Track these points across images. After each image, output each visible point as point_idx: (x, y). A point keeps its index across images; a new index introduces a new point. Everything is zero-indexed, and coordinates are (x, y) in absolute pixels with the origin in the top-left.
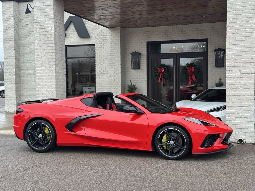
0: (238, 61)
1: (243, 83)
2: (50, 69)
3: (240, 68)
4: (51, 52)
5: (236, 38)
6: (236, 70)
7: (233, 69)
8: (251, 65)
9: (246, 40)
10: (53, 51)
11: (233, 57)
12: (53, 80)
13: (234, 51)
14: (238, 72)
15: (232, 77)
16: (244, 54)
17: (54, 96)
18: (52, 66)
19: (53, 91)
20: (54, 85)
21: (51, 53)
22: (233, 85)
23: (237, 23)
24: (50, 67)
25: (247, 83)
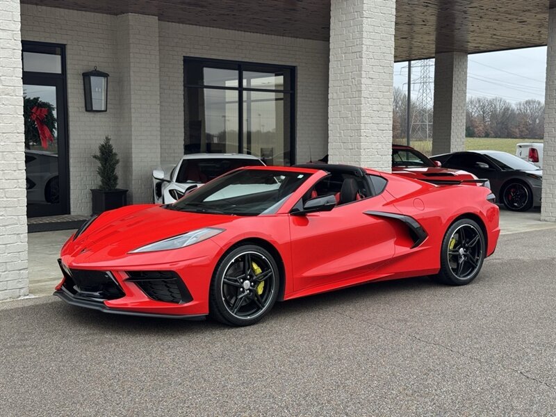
0: (375, 108)
1: (380, 146)
2: (7, 99)
3: (377, 121)
4: (8, 45)
5: (373, 67)
6: (373, 123)
7: (370, 121)
8: (389, 115)
10: (17, 45)
11: (370, 99)
12: (18, 135)
13: (371, 89)
14: (375, 127)
15: (368, 135)
17: (19, 181)
18: (14, 91)
19: (17, 167)
20: (18, 148)
21: (10, 51)
22: (369, 150)
23: (374, 41)
24: (8, 94)
25: (384, 146)
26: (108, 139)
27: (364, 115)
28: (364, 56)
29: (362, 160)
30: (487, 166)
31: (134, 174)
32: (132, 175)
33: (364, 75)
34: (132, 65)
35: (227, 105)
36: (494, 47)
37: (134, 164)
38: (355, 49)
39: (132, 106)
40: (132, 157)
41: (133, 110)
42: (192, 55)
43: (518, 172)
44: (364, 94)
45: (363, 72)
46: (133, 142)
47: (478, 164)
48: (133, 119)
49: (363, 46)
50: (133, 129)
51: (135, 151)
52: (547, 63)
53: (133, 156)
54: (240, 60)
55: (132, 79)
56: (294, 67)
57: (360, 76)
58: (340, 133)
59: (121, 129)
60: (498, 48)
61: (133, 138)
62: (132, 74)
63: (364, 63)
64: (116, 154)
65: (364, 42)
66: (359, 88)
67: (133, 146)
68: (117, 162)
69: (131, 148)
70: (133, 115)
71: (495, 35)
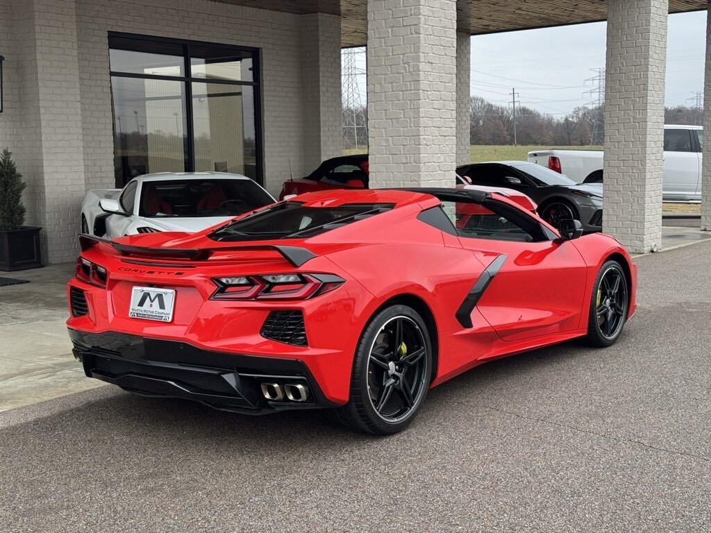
0: (436, 104)
1: (442, 158)
3: (439, 123)
5: (433, 47)
6: (434, 127)
7: (430, 123)
8: (452, 114)
9: (446, 55)
11: (429, 93)
13: (430, 79)
14: (436, 130)
15: (428, 143)
16: (443, 87)
22: (429, 164)
23: (434, 9)
25: (447, 158)
26: (7, 153)
27: (423, 115)
28: (422, 31)
29: (422, 179)
30: (519, 182)
31: (47, 203)
32: (44, 206)
33: (422, 59)
34: (38, 42)
35: (147, 102)
36: (507, 26)
37: (47, 190)
38: (409, 21)
39: (42, 104)
40: (44, 179)
41: (42, 110)
42: (120, 30)
43: (557, 188)
44: (424, 85)
45: (421, 54)
46: (45, 157)
47: (507, 179)
48: (43, 123)
49: (421, 16)
50: (43, 138)
51: (48, 171)
52: (607, 45)
53: (46, 177)
54: (187, 38)
55: (39, 63)
56: (258, 49)
57: (417, 59)
58: (387, 141)
59: (24, 138)
60: (511, 27)
61: (44, 150)
62: (39, 56)
63: (422, 41)
64: (20, 176)
65: (421, 11)
66: (416, 77)
67: (45, 163)
68: (23, 186)
69: (43, 166)
70: (42, 117)
71: (519, 9)
